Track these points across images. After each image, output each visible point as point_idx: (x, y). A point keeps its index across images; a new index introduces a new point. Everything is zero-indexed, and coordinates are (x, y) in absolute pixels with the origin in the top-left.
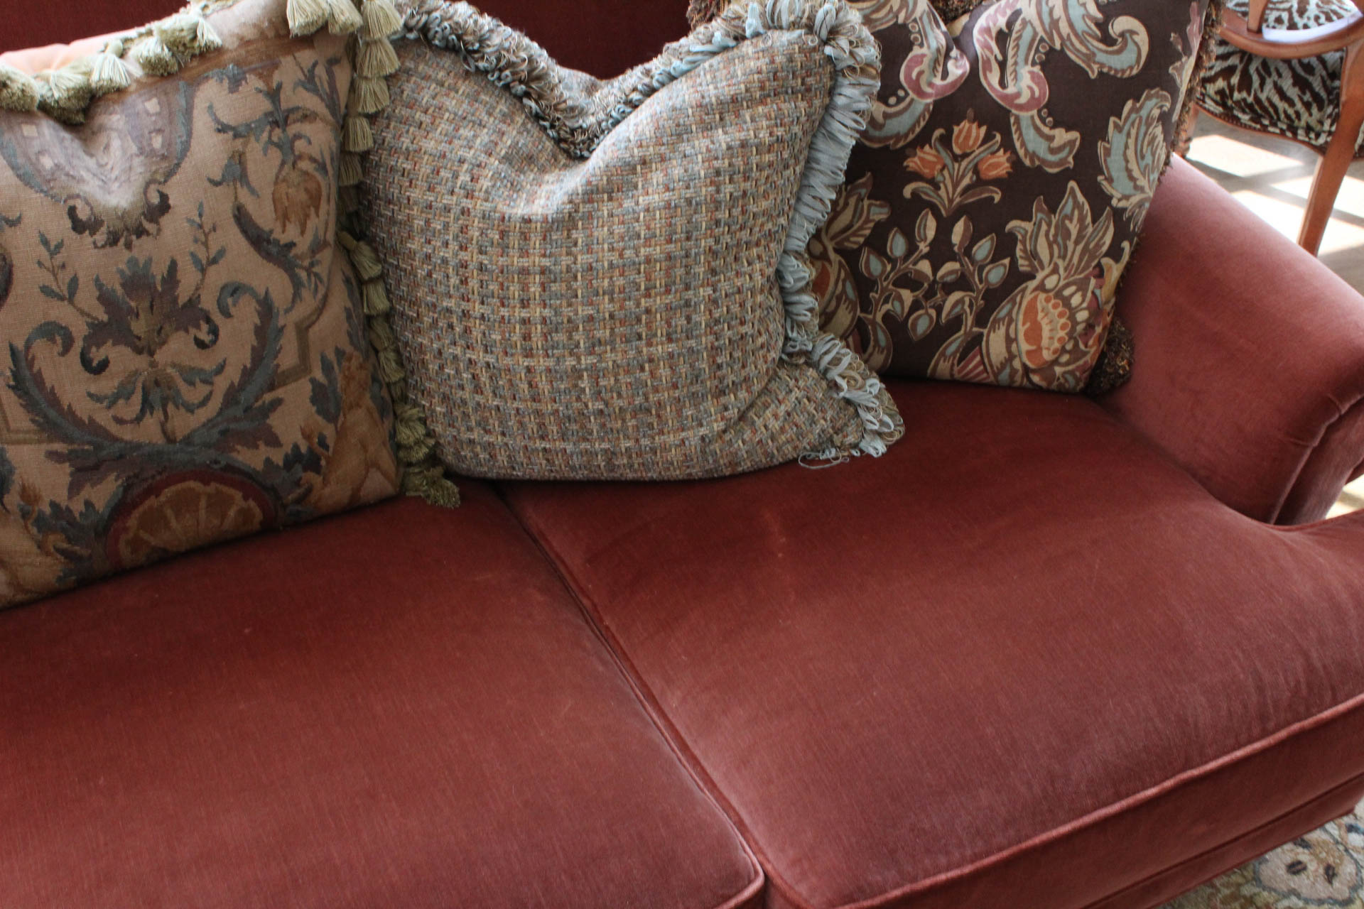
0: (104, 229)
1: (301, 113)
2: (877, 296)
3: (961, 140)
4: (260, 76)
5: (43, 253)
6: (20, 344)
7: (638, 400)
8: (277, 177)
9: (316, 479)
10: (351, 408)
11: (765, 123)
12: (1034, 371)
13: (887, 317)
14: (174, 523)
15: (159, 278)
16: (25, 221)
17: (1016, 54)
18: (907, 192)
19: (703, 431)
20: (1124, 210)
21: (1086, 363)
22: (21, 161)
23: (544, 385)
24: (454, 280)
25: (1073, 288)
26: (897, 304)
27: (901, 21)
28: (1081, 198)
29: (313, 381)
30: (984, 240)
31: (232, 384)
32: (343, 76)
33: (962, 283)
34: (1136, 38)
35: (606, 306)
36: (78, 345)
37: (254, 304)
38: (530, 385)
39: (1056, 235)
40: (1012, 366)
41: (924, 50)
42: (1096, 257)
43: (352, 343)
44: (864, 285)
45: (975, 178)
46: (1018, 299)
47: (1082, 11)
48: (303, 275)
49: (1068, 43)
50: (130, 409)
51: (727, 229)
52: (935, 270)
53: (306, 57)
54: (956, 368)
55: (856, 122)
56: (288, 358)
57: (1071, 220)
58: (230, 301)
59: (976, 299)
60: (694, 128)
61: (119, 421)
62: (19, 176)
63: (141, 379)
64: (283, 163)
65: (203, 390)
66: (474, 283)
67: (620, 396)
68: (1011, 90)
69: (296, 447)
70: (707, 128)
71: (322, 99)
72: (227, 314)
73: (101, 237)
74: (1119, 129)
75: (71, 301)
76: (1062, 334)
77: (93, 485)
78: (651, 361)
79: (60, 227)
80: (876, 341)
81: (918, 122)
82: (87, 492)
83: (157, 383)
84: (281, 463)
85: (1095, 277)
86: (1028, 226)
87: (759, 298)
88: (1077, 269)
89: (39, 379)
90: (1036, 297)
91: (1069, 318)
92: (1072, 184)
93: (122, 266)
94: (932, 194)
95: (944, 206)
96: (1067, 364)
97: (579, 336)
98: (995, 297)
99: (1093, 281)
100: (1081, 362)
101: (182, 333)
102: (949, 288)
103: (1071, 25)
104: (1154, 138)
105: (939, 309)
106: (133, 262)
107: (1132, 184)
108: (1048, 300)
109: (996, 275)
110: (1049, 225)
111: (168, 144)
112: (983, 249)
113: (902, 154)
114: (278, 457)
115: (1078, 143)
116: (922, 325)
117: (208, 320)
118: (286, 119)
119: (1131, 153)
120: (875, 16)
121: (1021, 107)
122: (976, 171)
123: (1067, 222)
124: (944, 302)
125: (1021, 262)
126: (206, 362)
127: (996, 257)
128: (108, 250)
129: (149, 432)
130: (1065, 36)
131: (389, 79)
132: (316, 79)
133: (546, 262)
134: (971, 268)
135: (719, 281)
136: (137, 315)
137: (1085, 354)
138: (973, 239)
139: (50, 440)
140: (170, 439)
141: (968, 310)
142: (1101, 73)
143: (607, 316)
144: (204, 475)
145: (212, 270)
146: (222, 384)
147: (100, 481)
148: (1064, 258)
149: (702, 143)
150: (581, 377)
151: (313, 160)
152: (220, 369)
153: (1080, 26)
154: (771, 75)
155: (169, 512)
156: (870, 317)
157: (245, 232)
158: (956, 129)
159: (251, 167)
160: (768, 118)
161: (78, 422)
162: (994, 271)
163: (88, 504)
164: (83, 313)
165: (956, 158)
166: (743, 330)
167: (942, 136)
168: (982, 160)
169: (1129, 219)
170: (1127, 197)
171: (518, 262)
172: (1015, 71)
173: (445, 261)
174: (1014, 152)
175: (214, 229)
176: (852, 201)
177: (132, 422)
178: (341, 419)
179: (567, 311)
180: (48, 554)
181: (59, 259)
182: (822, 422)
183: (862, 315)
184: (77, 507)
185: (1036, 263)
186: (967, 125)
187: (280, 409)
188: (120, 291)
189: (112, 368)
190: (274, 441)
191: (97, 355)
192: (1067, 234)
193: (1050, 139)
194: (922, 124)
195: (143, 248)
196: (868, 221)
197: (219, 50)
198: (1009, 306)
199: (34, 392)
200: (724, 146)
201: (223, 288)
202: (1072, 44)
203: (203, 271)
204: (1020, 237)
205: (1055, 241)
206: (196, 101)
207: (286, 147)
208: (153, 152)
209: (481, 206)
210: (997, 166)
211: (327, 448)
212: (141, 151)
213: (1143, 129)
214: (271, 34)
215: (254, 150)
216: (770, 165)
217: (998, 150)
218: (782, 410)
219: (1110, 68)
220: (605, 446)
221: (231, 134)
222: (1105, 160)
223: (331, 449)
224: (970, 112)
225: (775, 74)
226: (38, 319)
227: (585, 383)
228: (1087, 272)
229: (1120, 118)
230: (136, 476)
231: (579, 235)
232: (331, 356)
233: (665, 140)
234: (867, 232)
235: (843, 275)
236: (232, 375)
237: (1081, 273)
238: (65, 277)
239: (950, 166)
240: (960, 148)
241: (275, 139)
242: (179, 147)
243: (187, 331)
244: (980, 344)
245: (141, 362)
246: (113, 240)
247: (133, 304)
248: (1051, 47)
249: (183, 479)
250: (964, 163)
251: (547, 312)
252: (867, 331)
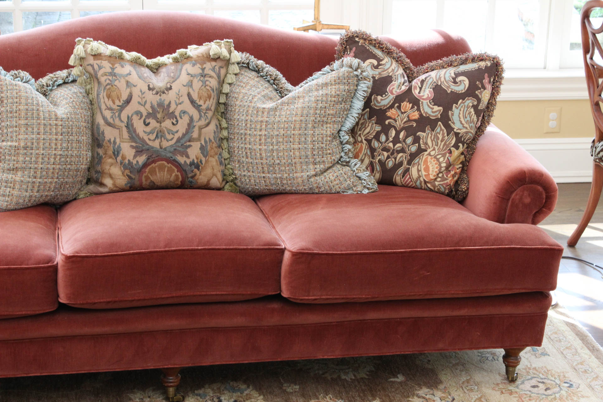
0: (155, 90)
1: (209, 76)
2: (376, 154)
3: (404, 107)
4: (200, 64)
5: (140, 94)
6: (130, 115)
7: (290, 161)
8: (200, 88)
9: (198, 173)
10: (211, 156)
11: (334, 90)
12: (428, 182)
13: (380, 161)
14: (158, 174)
15: (166, 105)
16: (138, 86)
17: (426, 86)
18: (387, 122)
19: (308, 174)
20: (459, 133)
21: (447, 182)
22: (140, 74)
23: (264, 155)
24: (244, 125)
25: (440, 156)
26: (382, 156)
27: (390, 75)
28: (443, 128)
29: (201, 144)
30: (410, 138)
31: (179, 137)
32: (223, 71)
33: (402, 150)
34: (464, 82)
35: (282, 132)
36: (144, 117)
37: (188, 117)
38: (260, 154)
39: (434, 138)
40: (420, 180)
41: (396, 82)
42: (449, 147)
43: (214, 139)
44: (373, 150)
45: (408, 119)
46: (421, 157)
47: (449, 75)
48: (203, 114)
49: (443, 83)
50: (153, 137)
51: (319, 116)
52: (394, 146)
53: (214, 64)
54: (402, 180)
55: (364, 94)
56: (195, 135)
57: (439, 134)
58: (182, 115)
59: (407, 156)
60: (314, 90)
61: (150, 140)
62: (138, 77)
63: (157, 129)
64: (202, 85)
65: (171, 136)
66: (248, 125)
67: (284, 158)
68: (421, 94)
69: (193, 160)
70: (317, 90)
71: (216, 74)
72: (181, 118)
73: (154, 92)
74: (457, 108)
75: (144, 107)
76: (437, 170)
77: (140, 157)
78: (294, 149)
79: (145, 88)
80: (376, 169)
81: (390, 101)
82: (138, 158)
83: (160, 131)
84: (189, 164)
85: (448, 153)
86: (424, 134)
87: (329, 138)
88: (442, 150)
89: (132, 125)
90: (427, 157)
91: (439, 165)
92: (440, 123)
93: (158, 100)
94: (394, 123)
95: (398, 127)
96: (440, 181)
97: (274, 140)
98: (413, 156)
99: (448, 155)
100: (446, 182)
101: (169, 120)
102: (398, 152)
103: (445, 79)
104: (470, 113)
105: (395, 159)
106: (160, 99)
107: (462, 125)
108: (431, 159)
109: (414, 149)
110: (432, 135)
111: (175, 75)
112: (409, 140)
113: (385, 111)
114: (188, 162)
115: (442, 111)
116: (390, 164)
117: (176, 118)
118: (205, 76)
119: (461, 116)
120: (382, 73)
121: (424, 99)
122: (408, 117)
123: (438, 134)
124: (397, 156)
125: (422, 145)
126: (174, 129)
127: (414, 143)
128: (155, 95)
129: (156, 144)
130: (442, 81)
131: (236, 74)
132: (215, 69)
133: (268, 119)
134: (406, 146)
135: (316, 130)
136: (159, 113)
137: (447, 179)
138: (407, 137)
139: (132, 142)
140: (161, 148)
141: (405, 160)
142: (451, 91)
143: (282, 134)
144: (169, 160)
145: (179, 106)
146: (177, 136)
147: (141, 156)
148: (437, 146)
149: (315, 93)
150: (273, 152)
151: (210, 87)
152: (177, 132)
153: (447, 79)
154: (338, 78)
155: (157, 170)
156: (374, 160)
157: (189, 99)
158: (402, 104)
159: (194, 84)
160: (335, 89)
161: (139, 138)
162: (413, 147)
163: (137, 162)
164: (147, 110)
165: (402, 113)
166: (322, 145)
167: (398, 106)
168: (410, 114)
169: (462, 137)
170: (460, 129)
171: (260, 119)
172: (425, 90)
173: (242, 120)
174: (420, 111)
175: (182, 96)
176: (370, 125)
177: (152, 140)
178: (207, 158)
179: (272, 133)
180: (124, 176)
181: (143, 96)
182: (349, 181)
183: (372, 160)
184: (134, 162)
185: (427, 146)
186: (406, 103)
187: (191, 148)
188: (156, 106)
189: (150, 125)
190: (188, 157)
191: (147, 121)
192: (438, 138)
193: (433, 109)
194: (392, 102)
195: (164, 96)
196: (374, 131)
197: (191, 57)
198: (418, 159)
199: (131, 128)
200: (321, 94)
201: (181, 111)
202: (444, 83)
203: (177, 105)
204: (421, 137)
205: (434, 140)
206: (184, 67)
207: (204, 83)
208: (170, 76)
209: (253, 105)
210: (415, 115)
211: (202, 164)
212: (168, 76)
213: (466, 109)
214: (205, 56)
215: (195, 81)
216: (334, 101)
217: (415, 111)
218: (335, 174)
219: (455, 90)
220: (280, 176)
221: (190, 76)
222: (452, 117)
223: (203, 165)
224: (407, 100)
225: (339, 78)
226: (136, 110)
227: (275, 154)
228: (445, 151)
229: (457, 104)
230: (151, 156)
231: (278, 113)
232: (207, 139)
233: (305, 92)
234: (374, 134)
235: (367, 147)
236: (180, 134)
237: (444, 151)
238: (144, 100)
239: (400, 115)
240: (404, 110)
241: (201, 79)
242: (177, 76)
243: (170, 120)
244: (409, 171)
245: (158, 125)
246: (157, 93)
247: (158, 110)
248: (437, 84)
249: (162, 160)
250: (405, 115)
251: (266, 133)
252: (373, 165)
